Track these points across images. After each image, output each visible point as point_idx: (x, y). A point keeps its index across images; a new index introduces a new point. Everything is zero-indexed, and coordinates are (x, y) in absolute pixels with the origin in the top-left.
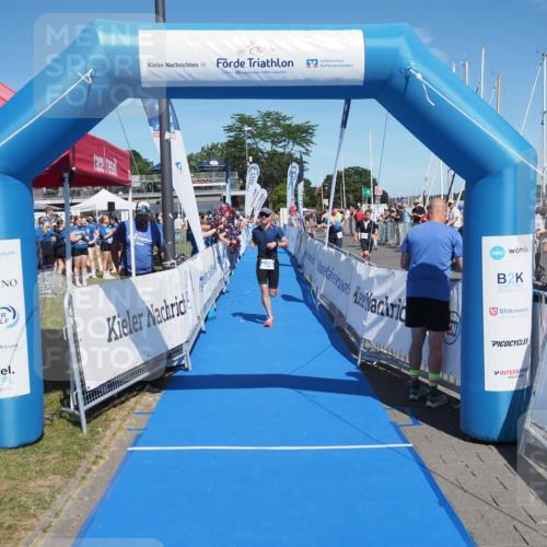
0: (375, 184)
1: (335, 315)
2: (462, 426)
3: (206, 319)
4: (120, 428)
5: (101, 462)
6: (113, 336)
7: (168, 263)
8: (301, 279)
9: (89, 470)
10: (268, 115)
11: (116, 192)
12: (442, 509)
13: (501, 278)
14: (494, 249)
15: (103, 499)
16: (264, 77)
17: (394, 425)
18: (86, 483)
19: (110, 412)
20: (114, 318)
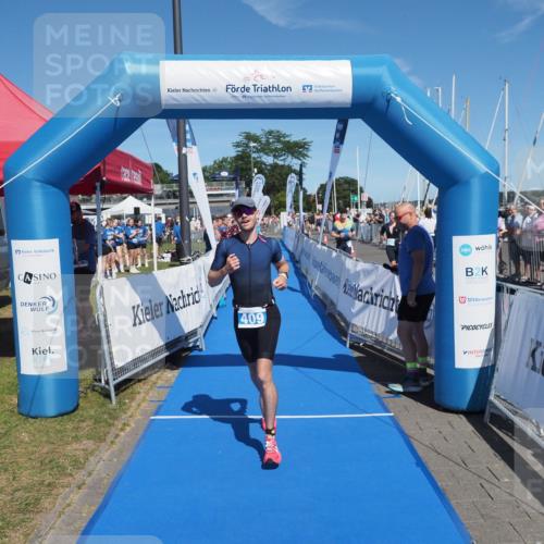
0: (362, 191)
1: (327, 303)
2: (436, 398)
3: (218, 307)
4: (144, 399)
5: (128, 429)
6: (137, 321)
7: (185, 259)
8: (298, 272)
9: (117, 436)
10: (270, 133)
11: (141, 199)
12: (419, 470)
13: (469, 272)
14: (463, 247)
15: (129, 461)
16: (266, 101)
17: (378, 397)
18: (115, 447)
19: (134, 386)
20: (138, 306)
